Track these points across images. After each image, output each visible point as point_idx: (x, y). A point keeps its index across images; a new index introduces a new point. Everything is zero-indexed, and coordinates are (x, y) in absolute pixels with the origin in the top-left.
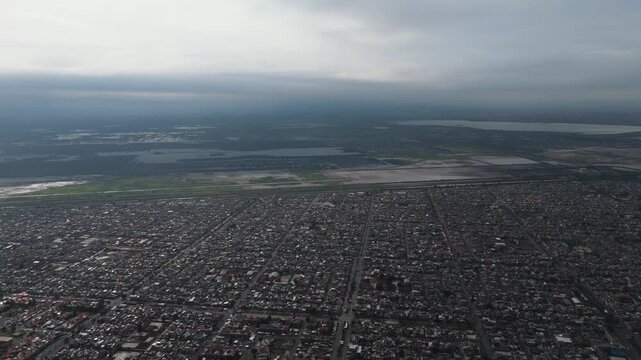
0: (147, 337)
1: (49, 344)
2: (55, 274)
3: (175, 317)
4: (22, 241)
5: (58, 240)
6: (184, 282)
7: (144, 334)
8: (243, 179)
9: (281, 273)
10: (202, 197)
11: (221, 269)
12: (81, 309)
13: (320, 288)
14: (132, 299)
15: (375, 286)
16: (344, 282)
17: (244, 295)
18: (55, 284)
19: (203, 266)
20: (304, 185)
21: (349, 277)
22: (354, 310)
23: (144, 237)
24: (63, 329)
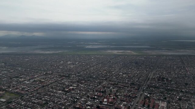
0: (79, 84)
1: (53, 83)
2: (59, 68)
3: (89, 80)
4: (53, 61)
5: (62, 62)
6: (93, 73)
7: (79, 83)
8: (115, 52)
9: (123, 74)
10: (102, 55)
11: (105, 71)
12: (64, 76)
13: (137, 78)
14: (78, 75)
15: (157, 80)
16: (145, 77)
17: (111, 78)
18: (59, 70)
19: (99, 70)
20: (135, 54)
21: (147, 77)
22: (148, 85)
23: (84, 62)
24: (58, 80)
